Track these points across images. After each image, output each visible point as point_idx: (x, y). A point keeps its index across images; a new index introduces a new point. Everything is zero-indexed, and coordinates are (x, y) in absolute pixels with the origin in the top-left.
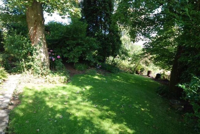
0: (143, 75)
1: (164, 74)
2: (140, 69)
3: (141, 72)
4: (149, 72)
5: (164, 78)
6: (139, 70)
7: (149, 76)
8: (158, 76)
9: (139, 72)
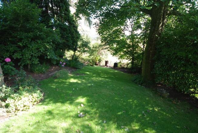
0: (101, 65)
1: (120, 62)
2: (98, 60)
3: (99, 63)
4: (106, 62)
5: (121, 66)
6: (98, 62)
7: (107, 66)
8: (116, 64)
9: (97, 63)
